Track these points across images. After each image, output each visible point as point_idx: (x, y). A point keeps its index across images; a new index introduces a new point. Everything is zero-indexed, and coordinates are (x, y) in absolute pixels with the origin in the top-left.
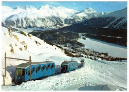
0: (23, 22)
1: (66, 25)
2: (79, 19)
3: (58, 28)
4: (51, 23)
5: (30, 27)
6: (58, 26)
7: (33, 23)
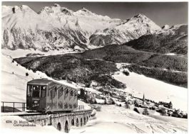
0: (7, 38)
1: (93, 47)
2: (119, 36)
3: (76, 52)
4: (64, 41)
5: (21, 46)
6: (77, 47)
7: (27, 39)
